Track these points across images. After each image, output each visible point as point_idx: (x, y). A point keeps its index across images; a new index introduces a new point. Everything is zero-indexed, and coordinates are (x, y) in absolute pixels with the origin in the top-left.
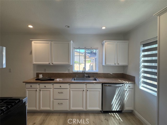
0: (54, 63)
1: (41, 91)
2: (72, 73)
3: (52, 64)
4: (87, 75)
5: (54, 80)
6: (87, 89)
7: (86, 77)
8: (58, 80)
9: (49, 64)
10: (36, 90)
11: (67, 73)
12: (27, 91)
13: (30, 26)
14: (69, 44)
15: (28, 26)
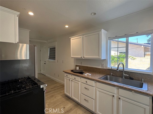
0: (85, 57)
1: (73, 82)
2: (106, 68)
3: (84, 57)
4: (128, 75)
5: (83, 74)
6: (119, 97)
7: (126, 77)
8: (86, 75)
9: (81, 57)
10: (69, 80)
11: (100, 68)
12: (65, 79)
13: (67, 26)
14: (99, 34)
15: (65, 26)
